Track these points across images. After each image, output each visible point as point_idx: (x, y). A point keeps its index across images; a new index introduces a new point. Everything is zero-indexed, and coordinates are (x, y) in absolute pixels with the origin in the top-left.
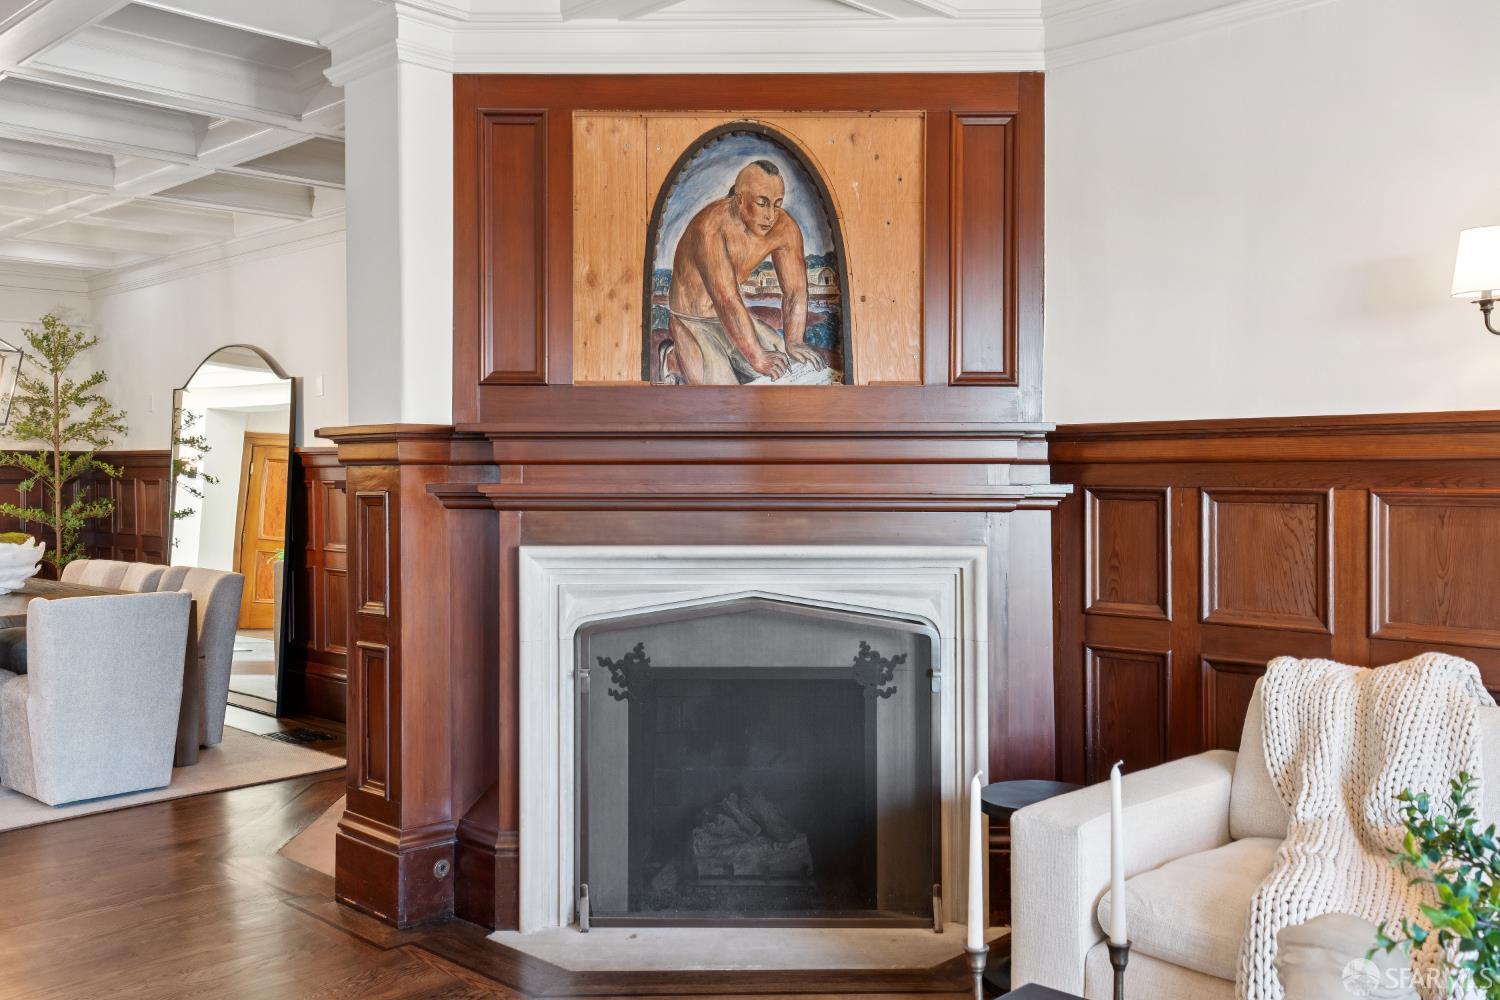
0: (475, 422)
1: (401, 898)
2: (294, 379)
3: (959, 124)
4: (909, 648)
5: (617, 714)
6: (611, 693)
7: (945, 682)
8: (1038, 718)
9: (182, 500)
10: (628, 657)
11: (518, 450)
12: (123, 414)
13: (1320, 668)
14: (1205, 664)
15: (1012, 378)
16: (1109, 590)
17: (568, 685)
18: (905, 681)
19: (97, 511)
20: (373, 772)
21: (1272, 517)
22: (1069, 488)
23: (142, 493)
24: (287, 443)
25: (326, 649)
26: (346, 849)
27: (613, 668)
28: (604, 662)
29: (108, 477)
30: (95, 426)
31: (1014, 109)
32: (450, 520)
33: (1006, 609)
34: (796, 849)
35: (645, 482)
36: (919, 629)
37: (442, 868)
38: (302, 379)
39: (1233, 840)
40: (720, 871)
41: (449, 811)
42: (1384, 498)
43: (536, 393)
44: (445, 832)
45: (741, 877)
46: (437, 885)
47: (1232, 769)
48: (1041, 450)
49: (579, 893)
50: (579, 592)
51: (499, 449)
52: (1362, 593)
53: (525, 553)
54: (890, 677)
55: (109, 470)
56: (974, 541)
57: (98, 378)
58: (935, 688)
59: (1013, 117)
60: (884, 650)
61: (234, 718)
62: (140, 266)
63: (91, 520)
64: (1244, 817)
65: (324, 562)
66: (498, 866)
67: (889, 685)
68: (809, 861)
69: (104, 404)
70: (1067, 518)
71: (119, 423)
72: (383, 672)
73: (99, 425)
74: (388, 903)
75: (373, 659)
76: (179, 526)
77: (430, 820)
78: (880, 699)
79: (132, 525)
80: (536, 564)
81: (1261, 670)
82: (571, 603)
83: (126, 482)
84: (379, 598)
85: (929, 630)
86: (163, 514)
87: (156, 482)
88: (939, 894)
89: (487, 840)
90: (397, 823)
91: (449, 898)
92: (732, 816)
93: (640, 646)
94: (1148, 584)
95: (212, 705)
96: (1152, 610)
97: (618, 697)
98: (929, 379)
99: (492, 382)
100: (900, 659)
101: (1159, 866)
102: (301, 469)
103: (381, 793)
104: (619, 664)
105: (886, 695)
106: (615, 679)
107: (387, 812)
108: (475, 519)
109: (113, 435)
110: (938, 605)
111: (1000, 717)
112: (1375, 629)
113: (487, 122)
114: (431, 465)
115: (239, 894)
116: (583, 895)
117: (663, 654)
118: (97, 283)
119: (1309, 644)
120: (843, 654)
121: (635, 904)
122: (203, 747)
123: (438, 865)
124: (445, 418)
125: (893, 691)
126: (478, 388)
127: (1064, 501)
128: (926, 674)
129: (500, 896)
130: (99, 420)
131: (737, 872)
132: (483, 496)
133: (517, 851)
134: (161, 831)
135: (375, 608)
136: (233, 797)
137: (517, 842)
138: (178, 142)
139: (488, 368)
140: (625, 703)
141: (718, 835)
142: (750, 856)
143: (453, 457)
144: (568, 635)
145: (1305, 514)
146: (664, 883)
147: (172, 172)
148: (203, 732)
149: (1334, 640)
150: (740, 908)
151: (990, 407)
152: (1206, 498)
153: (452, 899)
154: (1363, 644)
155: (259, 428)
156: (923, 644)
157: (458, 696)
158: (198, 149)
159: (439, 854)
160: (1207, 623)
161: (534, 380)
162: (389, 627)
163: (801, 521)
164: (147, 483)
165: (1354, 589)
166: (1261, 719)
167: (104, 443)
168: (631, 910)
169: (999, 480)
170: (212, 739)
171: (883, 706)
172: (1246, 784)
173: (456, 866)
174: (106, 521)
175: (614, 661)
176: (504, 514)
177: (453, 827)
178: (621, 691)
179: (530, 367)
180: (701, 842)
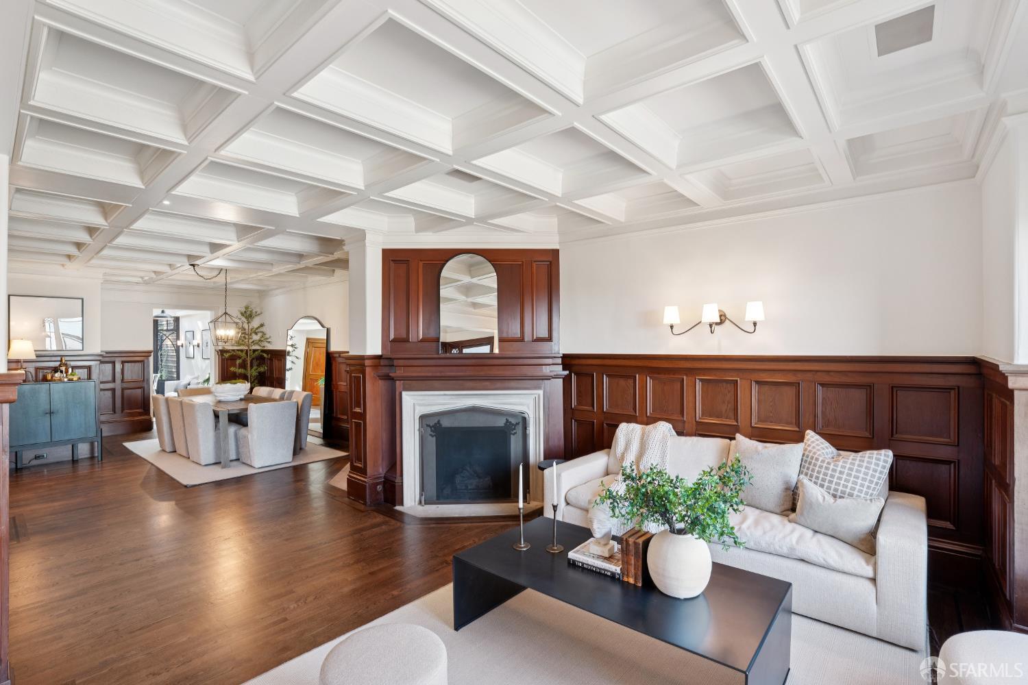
0: (389, 355)
1: (368, 497)
2: (328, 329)
3: (534, 264)
4: (520, 420)
5: (432, 442)
6: (431, 435)
7: (531, 430)
8: (559, 440)
9: (288, 365)
10: (436, 424)
11: (401, 362)
12: (270, 337)
13: (633, 426)
14: (605, 425)
15: (551, 339)
16: (579, 402)
17: (417, 433)
18: (519, 430)
19: (262, 369)
20: (359, 459)
21: (622, 382)
22: (566, 373)
23: (276, 363)
24: (325, 346)
25: (339, 416)
26: (350, 482)
27: (431, 427)
28: (428, 426)
29: (265, 358)
30: (260, 341)
31: (551, 259)
32: (381, 383)
33: (549, 408)
34: (487, 481)
35: (441, 372)
36: (523, 415)
37: (380, 488)
38: (330, 328)
39: (608, 475)
40: (464, 488)
41: (382, 471)
42: (650, 378)
43: (408, 345)
44: (381, 477)
45: (470, 489)
46: (378, 493)
47: (609, 454)
48: (559, 361)
49: (421, 495)
50: (420, 405)
51: (395, 362)
52: (645, 404)
53: (404, 394)
54: (514, 429)
55: (265, 355)
56: (539, 388)
57: (262, 325)
58: (528, 432)
59: (551, 262)
60: (513, 421)
61: (310, 439)
62: (277, 289)
63: (260, 373)
64: (612, 468)
65: (337, 389)
66: (397, 487)
67: (515, 431)
68: (491, 484)
69: (264, 334)
70: (567, 380)
71: (269, 340)
72: (361, 429)
73: (262, 341)
74: (364, 499)
75: (358, 425)
76: (288, 374)
77: (376, 473)
78: (512, 436)
79: (273, 374)
80: (407, 397)
81: (617, 426)
82: (418, 408)
83: (271, 360)
84: (359, 407)
85: (526, 416)
86: (283, 370)
87: (281, 360)
88: (529, 493)
89: (393, 479)
90: (366, 474)
91: (382, 496)
92: (468, 471)
93: (439, 421)
94: (589, 400)
95: (303, 435)
96: (590, 408)
97: (432, 436)
98: (526, 339)
99: (393, 341)
100: (518, 424)
101: (586, 483)
102: (330, 357)
103: (360, 465)
104: (433, 426)
105: (514, 434)
106: (431, 431)
107: (363, 471)
108: (388, 383)
109: (266, 344)
110: (529, 408)
111: (547, 441)
112: (648, 414)
113: (392, 264)
114: (375, 367)
115: (313, 496)
116: (422, 495)
117: (446, 423)
118: (262, 294)
119: (630, 419)
120: (500, 422)
121: (438, 497)
122: (301, 449)
123: (378, 487)
124: (379, 352)
125: (516, 433)
126: (389, 344)
127: (566, 376)
128: (525, 428)
129: (397, 497)
130: (262, 339)
131: (469, 488)
132: (390, 376)
133: (402, 483)
134: (289, 477)
135: (358, 410)
136: (311, 466)
137: (402, 480)
138: (294, 259)
139: (392, 337)
140: (434, 438)
141: (463, 477)
142: (473, 483)
143: (382, 364)
144: (417, 418)
145: (631, 381)
146: (447, 491)
147: (290, 267)
148: (301, 445)
149: (638, 418)
150: (470, 499)
151: (544, 348)
152: (605, 376)
153: (382, 497)
154: (645, 419)
155: (312, 336)
156: (524, 419)
157: (384, 436)
158: (300, 261)
159: (378, 484)
160: (605, 413)
161: (406, 340)
162: (363, 416)
163: (487, 383)
164: (278, 360)
165: (643, 403)
166: (616, 442)
167: (264, 347)
168: (437, 499)
169: (547, 370)
170: (303, 446)
171: (513, 438)
172: (612, 459)
173: (384, 487)
174: (264, 373)
175: (431, 425)
176: (397, 382)
177: (383, 475)
178: (433, 434)
179: (405, 336)
180: (458, 479)
